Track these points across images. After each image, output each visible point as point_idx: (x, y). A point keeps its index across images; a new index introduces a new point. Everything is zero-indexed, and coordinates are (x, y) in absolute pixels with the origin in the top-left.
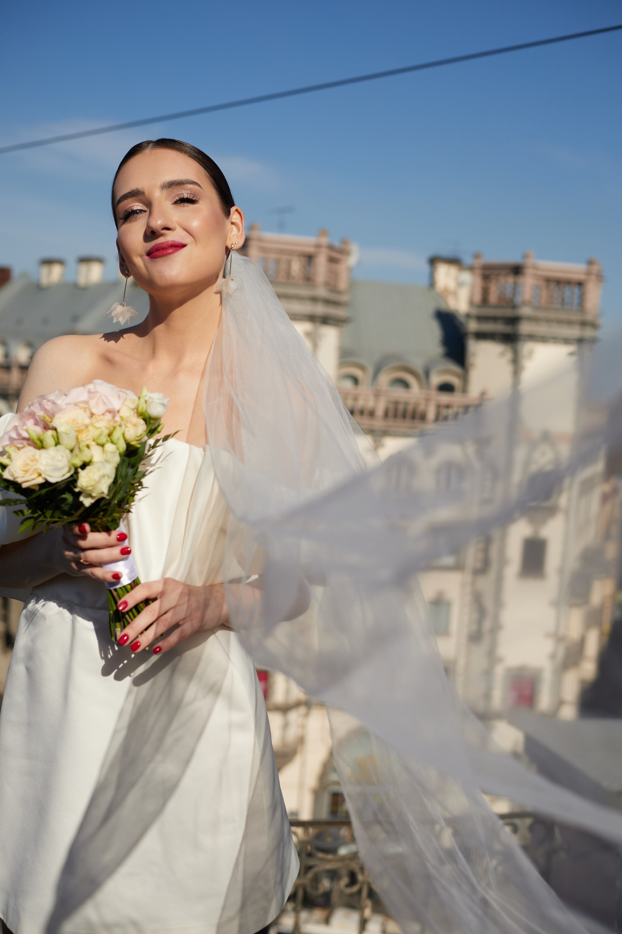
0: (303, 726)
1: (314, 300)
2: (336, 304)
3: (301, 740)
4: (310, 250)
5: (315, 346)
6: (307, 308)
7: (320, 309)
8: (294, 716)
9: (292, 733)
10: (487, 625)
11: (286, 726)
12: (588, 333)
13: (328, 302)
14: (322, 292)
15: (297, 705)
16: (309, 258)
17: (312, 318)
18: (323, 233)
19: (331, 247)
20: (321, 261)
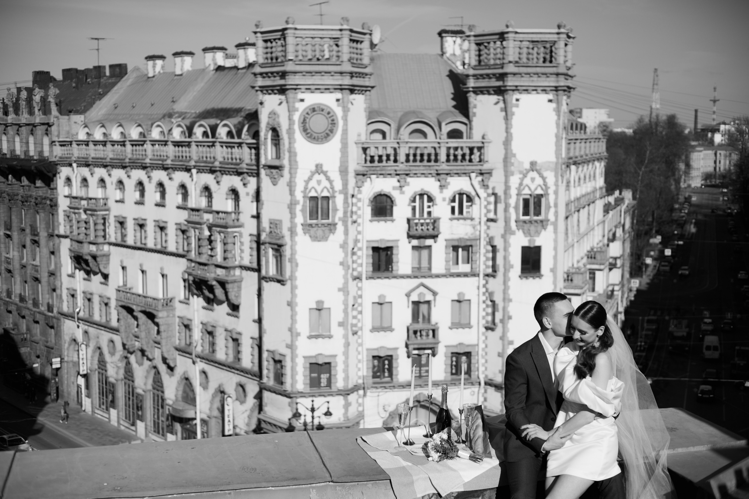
0: (362, 405)
1: (341, 74)
2: (362, 75)
4: (337, 34)
5: (346, 110)
6: (336, 80)
7: (347, 81)
8: (352, 397)
9: (353, 411)
10: (499, 316)
11: (347, 405)
12: (562, 82)
13: (352, 75)
14: (347, 67)
15: (355, 388)
16: (336, 41)
17: (341, 89)
18: (346, 20)
19: (351, 31)
20: (345, 42)
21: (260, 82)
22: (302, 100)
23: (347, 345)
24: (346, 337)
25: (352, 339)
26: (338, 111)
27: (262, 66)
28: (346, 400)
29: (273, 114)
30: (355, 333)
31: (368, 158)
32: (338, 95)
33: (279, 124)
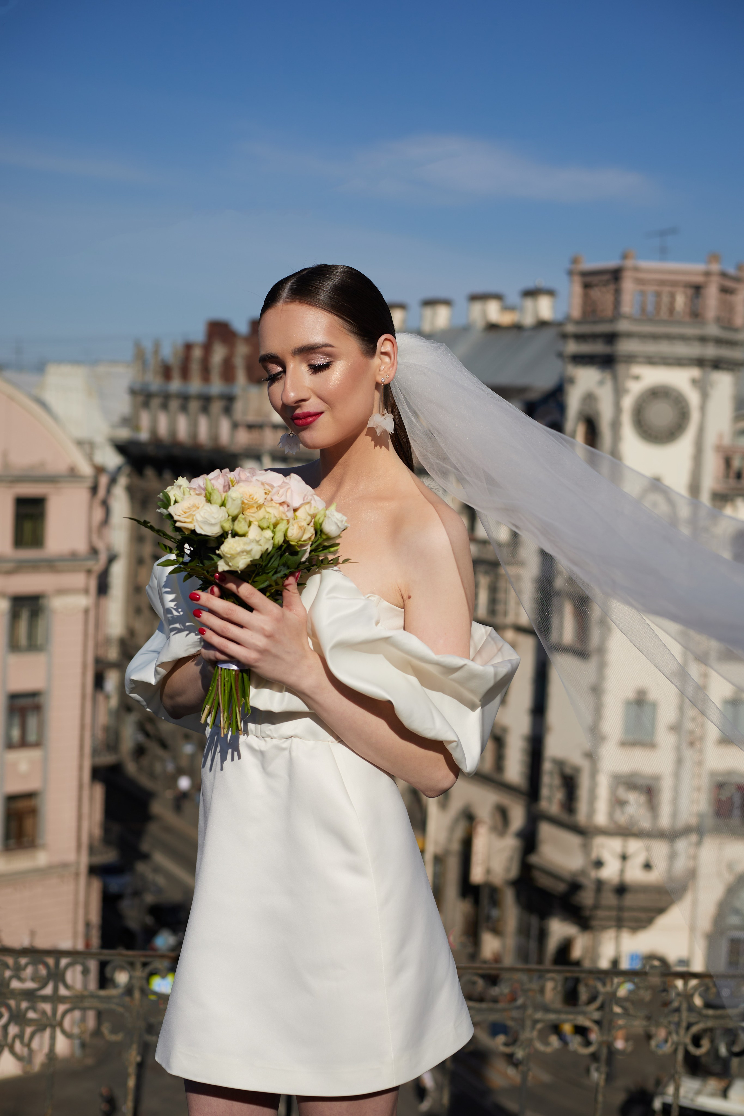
0: (695, 857)
1: (703, 339)
2: (731, 343)
3: (692, 874)
4: (699, 279)
5: (705, 396)
6: (695, 350)
7: (711, 351)
8: (682, 845)
9: (681, 865)
11: (672, 856)
13: (719, 342)
14: (713, 330)
15: (686, 831)
16: (697, 289)
17: (700, 362)
18: (714, 257)
19: (724, 275)
20: (712, 293)
21: (572, 347)
22: (637, 378)
23: (679, 761)
24: (678, 749)
25: (688, 754)
26: (693, 397)
27: (578, 323)
28: (672, 847)
29: (590, 398)
30: (692, 744)
31: (732, 474)
32: (695, 372)
33: (597, 413)
